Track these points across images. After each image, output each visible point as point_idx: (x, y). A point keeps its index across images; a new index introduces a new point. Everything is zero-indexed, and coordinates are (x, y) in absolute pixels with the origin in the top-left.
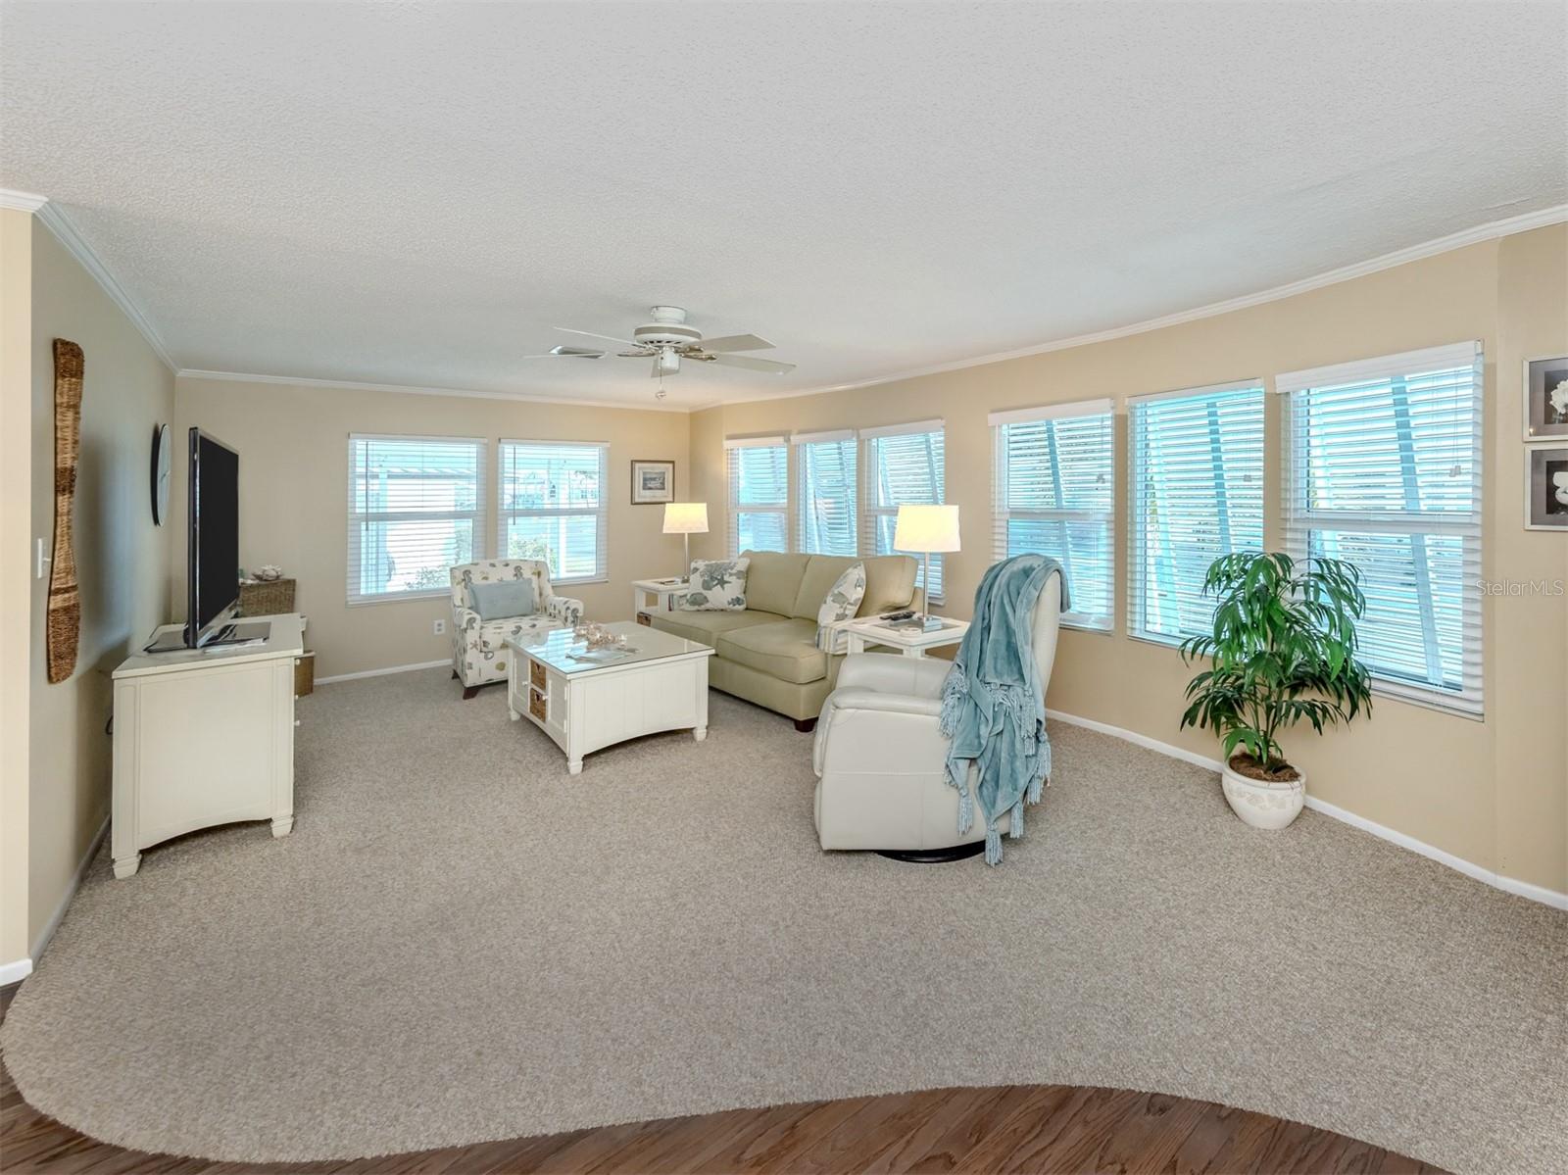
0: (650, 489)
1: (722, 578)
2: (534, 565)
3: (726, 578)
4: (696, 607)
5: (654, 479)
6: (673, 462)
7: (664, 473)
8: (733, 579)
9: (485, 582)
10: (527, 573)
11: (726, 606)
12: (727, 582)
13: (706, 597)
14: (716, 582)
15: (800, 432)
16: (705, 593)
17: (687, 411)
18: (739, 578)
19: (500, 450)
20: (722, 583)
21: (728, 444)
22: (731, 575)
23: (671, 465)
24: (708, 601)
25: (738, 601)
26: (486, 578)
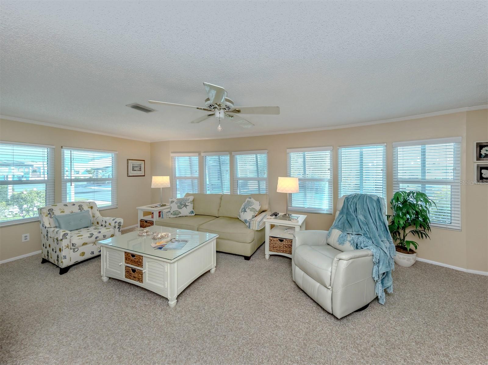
0: (135, 170)
1: (185, 204)
2: (88, 204)
3: (187, 204)
4: (176, 216)
5: (137, 167)
6: (144, 161)
7: (141, 164)
8: (189, 204)
9: (62, 214)
10: (86, 208)
11: (188, 214)
12: (188, 206)
13: (180, 212)
14: (183, 206)
15: (204, 152)
16: (180, 210)
17: (150, 142)
18: (191, 204)
19: (62, 152)
20: (186, 206)
21: (172, 155)
22: (188, 203)
23: (143, 162)
24: (181, 213)
25: (192, 212)
26: (63, 212)
